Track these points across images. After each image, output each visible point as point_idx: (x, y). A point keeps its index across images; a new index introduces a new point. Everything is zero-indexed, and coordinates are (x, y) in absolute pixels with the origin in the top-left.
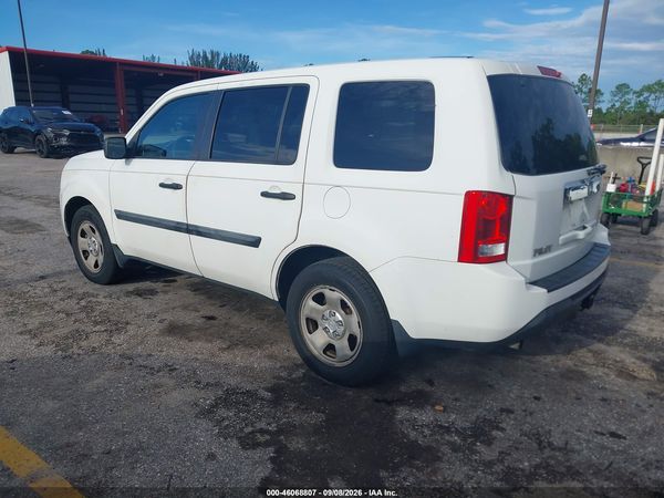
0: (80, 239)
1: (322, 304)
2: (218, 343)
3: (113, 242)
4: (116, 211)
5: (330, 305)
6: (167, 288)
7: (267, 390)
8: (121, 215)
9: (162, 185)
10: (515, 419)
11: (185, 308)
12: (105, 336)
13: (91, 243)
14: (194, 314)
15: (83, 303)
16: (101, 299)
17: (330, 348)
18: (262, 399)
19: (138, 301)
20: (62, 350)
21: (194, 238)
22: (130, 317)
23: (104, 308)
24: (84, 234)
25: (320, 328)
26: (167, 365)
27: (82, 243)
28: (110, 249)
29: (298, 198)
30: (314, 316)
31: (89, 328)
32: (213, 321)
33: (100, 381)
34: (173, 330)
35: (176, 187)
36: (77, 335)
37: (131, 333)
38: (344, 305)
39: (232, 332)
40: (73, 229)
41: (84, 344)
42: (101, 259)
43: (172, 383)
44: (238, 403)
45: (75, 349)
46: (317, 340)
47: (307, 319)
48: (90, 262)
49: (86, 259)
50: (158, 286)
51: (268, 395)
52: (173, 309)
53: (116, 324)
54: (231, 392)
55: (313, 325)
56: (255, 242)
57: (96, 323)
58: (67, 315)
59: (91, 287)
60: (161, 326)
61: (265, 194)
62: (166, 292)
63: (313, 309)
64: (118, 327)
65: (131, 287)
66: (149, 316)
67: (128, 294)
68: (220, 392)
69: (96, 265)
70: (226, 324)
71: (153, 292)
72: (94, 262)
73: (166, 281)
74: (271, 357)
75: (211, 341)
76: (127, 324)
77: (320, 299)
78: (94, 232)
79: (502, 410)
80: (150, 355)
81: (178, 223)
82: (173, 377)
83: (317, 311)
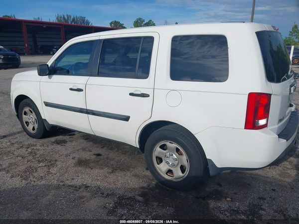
0: (24, 116)
1: (165, 150)
2: (106, 170)
3: (43, 117)
4: (44, 102)
5: (169, 150)
6: (71, 139)
7: (139, 195)
8: (47, 104)
9: (71, 89)
10: (268, 203)
11: (84, 149)
12: (45, 169)
13: (30, 118)
14: (89, 153)
15: (29, 150)
16: (38, 147)
17: (170, 172)
18: (139, 201)
19: (58, 147)
20: (25, 179)
21: (91, 116)
22: (57, 157)
23: (42, 152)
24: (25, 113)
25: (164, 162)
26: (83, 185)
27: (25, 118)
28: (41, 121)
29: (151, 96)
30: (160, 156)
31: (36, 165)
32: (100, 157)
33: (49, 197)
34: (81, 163)
35: (80, 90)
36: (31, 170)
37: (59, 166)
38: (177, 150)
39: (112, 162)
40: (19, 111)
41: (35, 174)
42: (36, 126)
43: (88, 194)
44: (127, 205)
45: (31, 178)
46: (162, 168)
47: (157, 158)
48: (30, 128)
49: (28, 126)
50: (66, 138)
51: (140, 199)
52: (78, 150)
53: (50, 162)
54: (121, 198)
55: (160, 160)
56: (127, 119)
57: (39, 162)
58: (23, 158)
59: (32, 141)
60: (74, 161)
61: (131, 94)
62: (71, 141)
63: (160, 153)
64: (52, 163)
65: (53, 139)
66: (66, 156)
67: (53, 143)
68: (115, 199)
69: (34, 129)
70: (107, 158)
71: (65, 142)
72: (32, 128)
73: (70, 135)
74: (135, 176)
75: (102, 169)
76: (56, 161)
77: (163, 147)
78: (32, 113)
79: (260, 198)
80: (73, 179)
81: (81, 109)
82: (88, 192)
83: (163, 153)
